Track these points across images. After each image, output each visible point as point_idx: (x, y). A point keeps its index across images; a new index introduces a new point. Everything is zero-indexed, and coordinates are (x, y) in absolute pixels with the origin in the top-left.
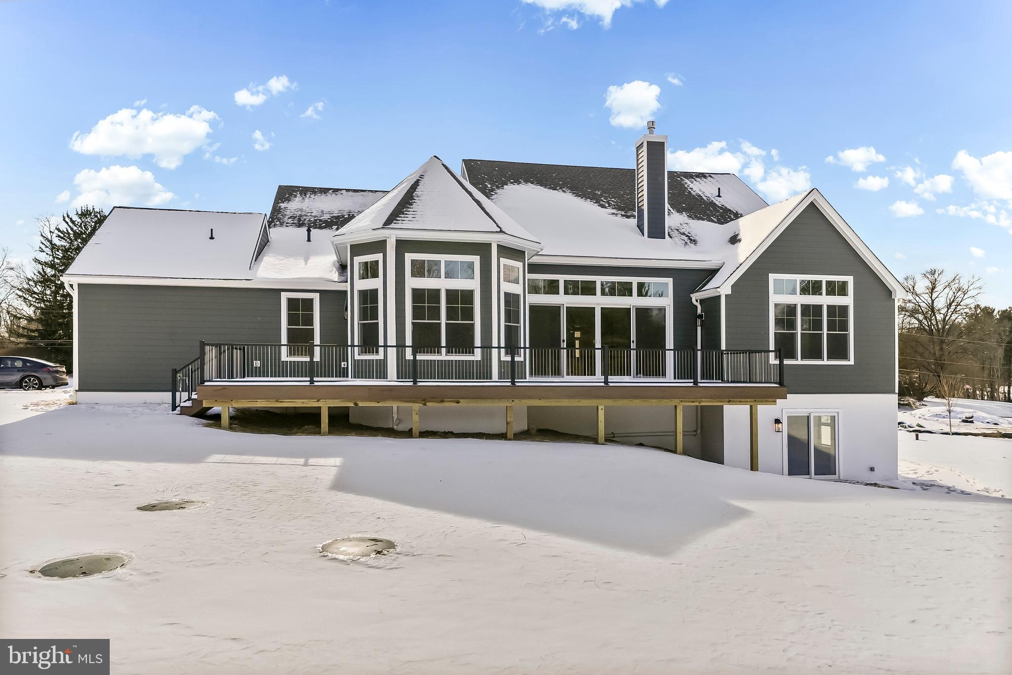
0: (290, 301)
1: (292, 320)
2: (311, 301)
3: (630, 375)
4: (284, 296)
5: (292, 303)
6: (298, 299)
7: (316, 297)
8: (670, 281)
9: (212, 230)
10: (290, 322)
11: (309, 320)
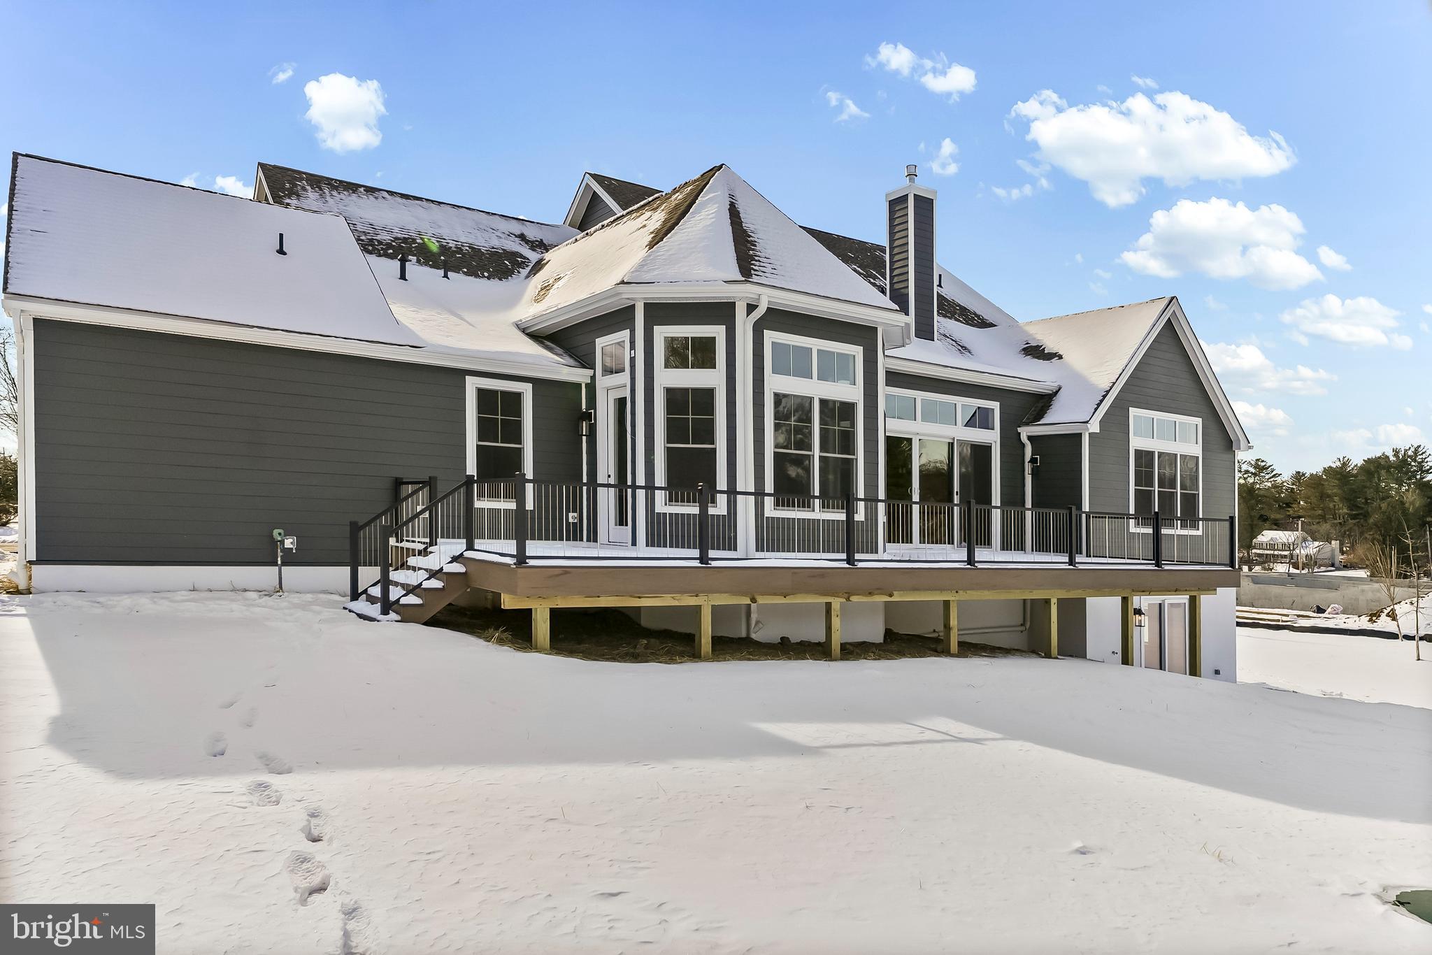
0: (482, 394)
1: (485, 430)
2: (517, 397)
3: (953, 543)
4: (472, 384)
5: (485, 397)
6: (496, 392)
7: (526, 390)
8: (995, 406)
9: (281, 235)
10: (482, 435)
11: (514, 432)
